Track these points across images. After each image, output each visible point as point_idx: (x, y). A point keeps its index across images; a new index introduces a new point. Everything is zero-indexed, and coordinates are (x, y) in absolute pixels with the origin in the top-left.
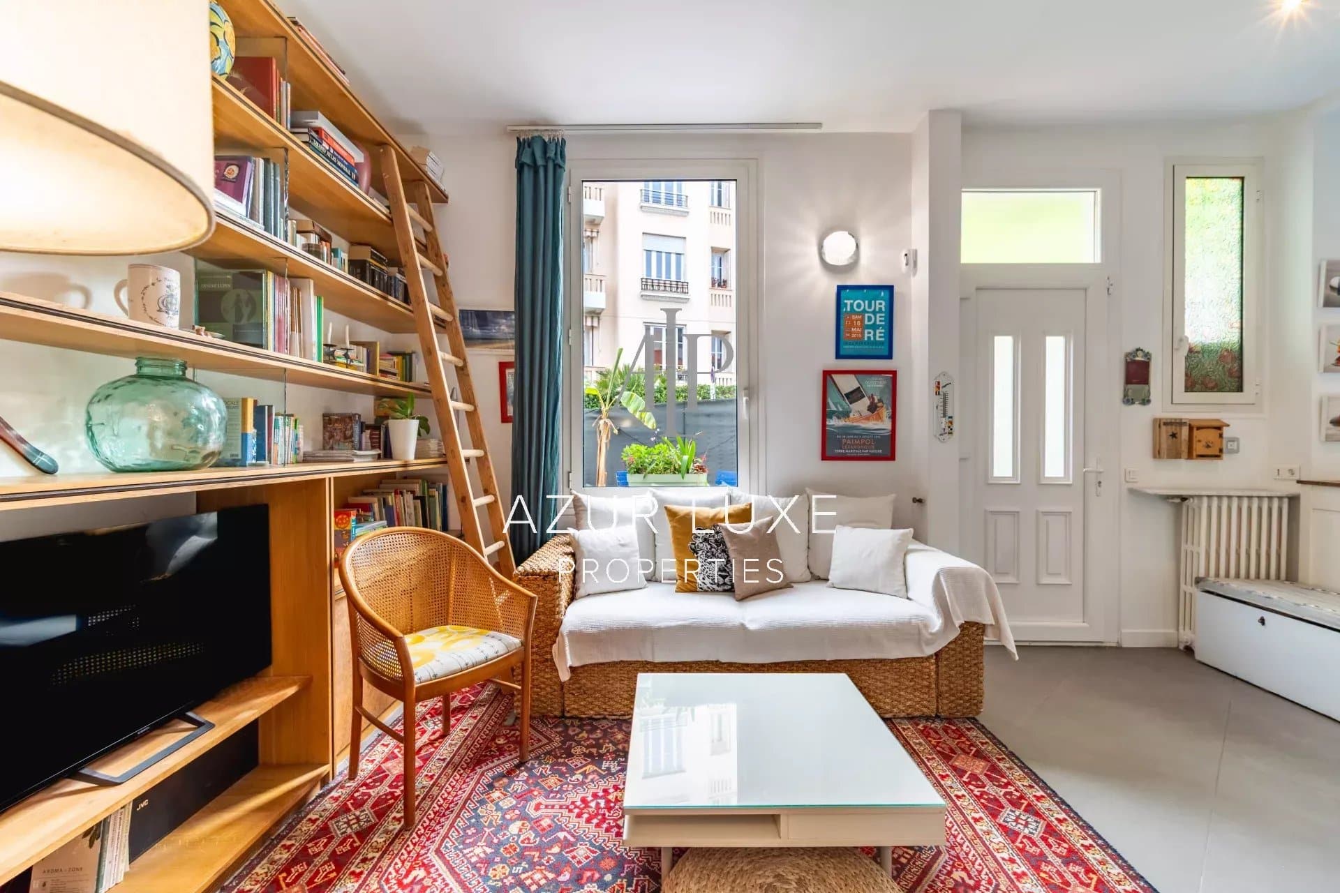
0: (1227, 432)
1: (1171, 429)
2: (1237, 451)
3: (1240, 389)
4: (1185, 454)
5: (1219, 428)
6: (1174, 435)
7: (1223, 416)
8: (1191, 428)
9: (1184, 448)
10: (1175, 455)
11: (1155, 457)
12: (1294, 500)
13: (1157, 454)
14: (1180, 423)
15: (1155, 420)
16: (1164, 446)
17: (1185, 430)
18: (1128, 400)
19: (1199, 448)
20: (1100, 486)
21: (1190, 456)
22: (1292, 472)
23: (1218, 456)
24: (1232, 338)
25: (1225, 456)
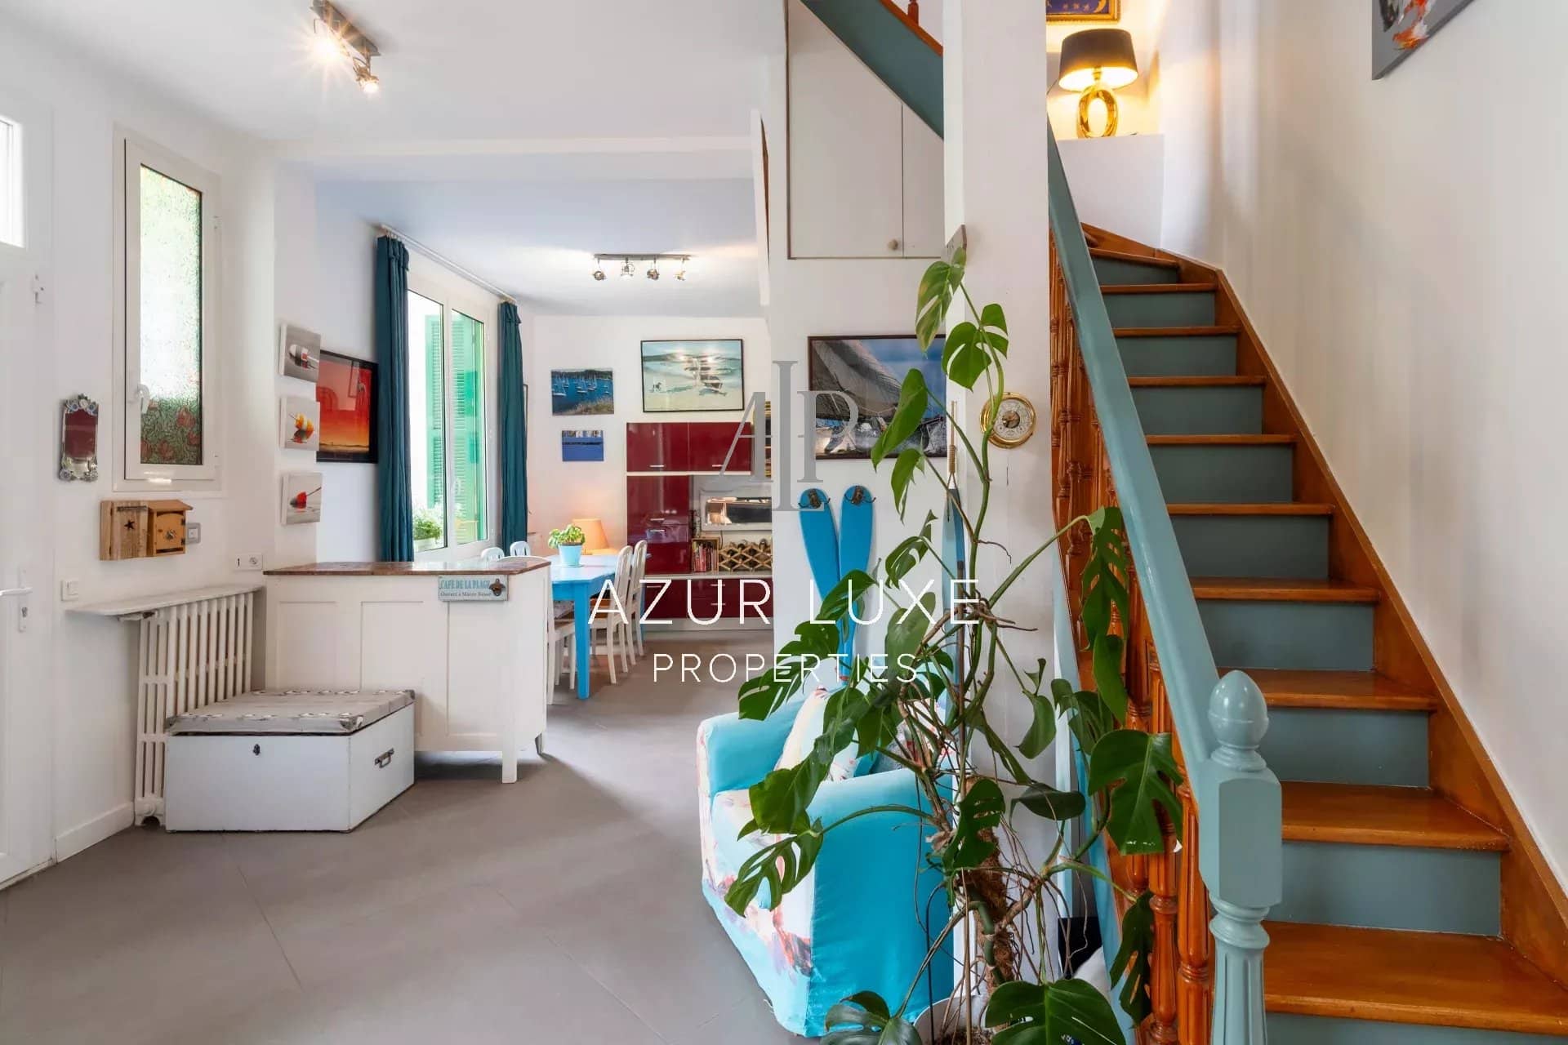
0: (190, 517)
1: (125, 517)
2: (198, 541)
3: (199, 461)
4: (143, 550)
5: (181, 513)
6: (130, 525)
7: (185, 496)
8: (151, 513)
9: (143, 543)
10: (131, 552)
11: (102, 558)
12: (259, 594)
13: (107, 552)
14: (136, 508)
15: (103, 504)
16: (117, 540)
17: (144, 516)
18: (63, 474)
19: (160, 541)
20: (24, 616)
21: (149, 553)
22: (254, 561)
23: (179, 550)
24: (189, 394)
25: (187, 548)
